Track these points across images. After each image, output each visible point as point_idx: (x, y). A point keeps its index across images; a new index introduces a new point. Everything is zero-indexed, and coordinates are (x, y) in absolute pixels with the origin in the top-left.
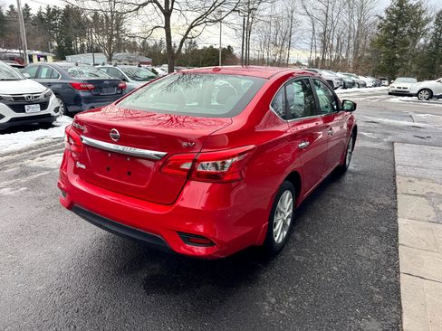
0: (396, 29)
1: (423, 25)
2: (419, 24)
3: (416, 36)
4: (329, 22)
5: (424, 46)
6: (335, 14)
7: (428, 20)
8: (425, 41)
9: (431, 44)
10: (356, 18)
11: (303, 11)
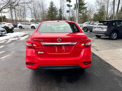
0: (52, 13)
1: (57, 12)
2: (56, 12)
3: (56, 14)
4: (35, 10)
5: (58, 17)
6: (37, 8)
7: (58, 11)
8: (58, 16)
9: (59, 16)
10: (42, 10)
11: (28, 7)
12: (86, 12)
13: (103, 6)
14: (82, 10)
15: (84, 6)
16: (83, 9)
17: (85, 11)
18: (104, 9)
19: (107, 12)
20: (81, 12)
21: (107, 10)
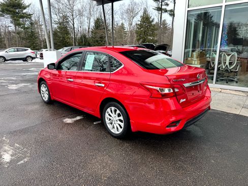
12: (31, 24)
13: (65, 17)
14: (21, 20)
15: (24, 11)
16: (22, 17)
17: (28, 23)
18: (68, 22)
19: (74, 28)
20: (19, 25)
21: (73, 25)
